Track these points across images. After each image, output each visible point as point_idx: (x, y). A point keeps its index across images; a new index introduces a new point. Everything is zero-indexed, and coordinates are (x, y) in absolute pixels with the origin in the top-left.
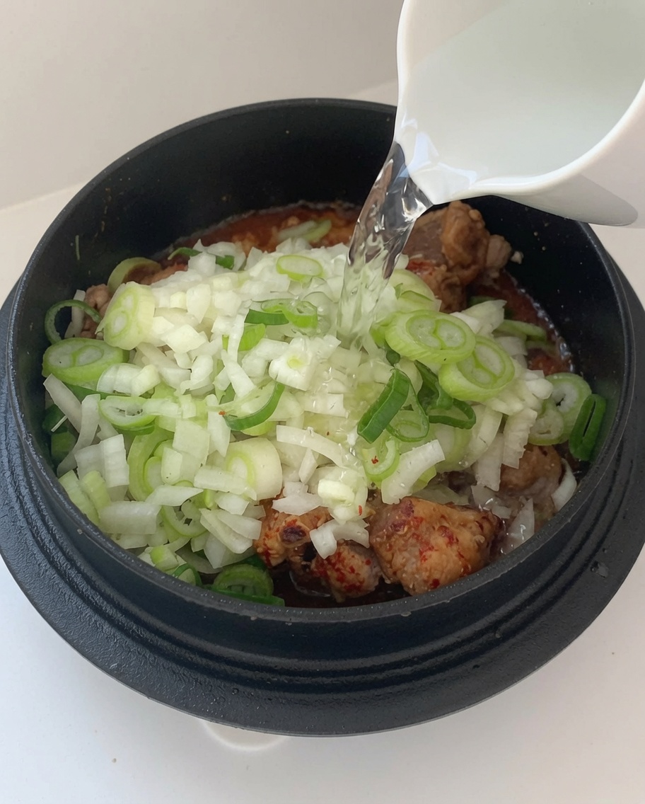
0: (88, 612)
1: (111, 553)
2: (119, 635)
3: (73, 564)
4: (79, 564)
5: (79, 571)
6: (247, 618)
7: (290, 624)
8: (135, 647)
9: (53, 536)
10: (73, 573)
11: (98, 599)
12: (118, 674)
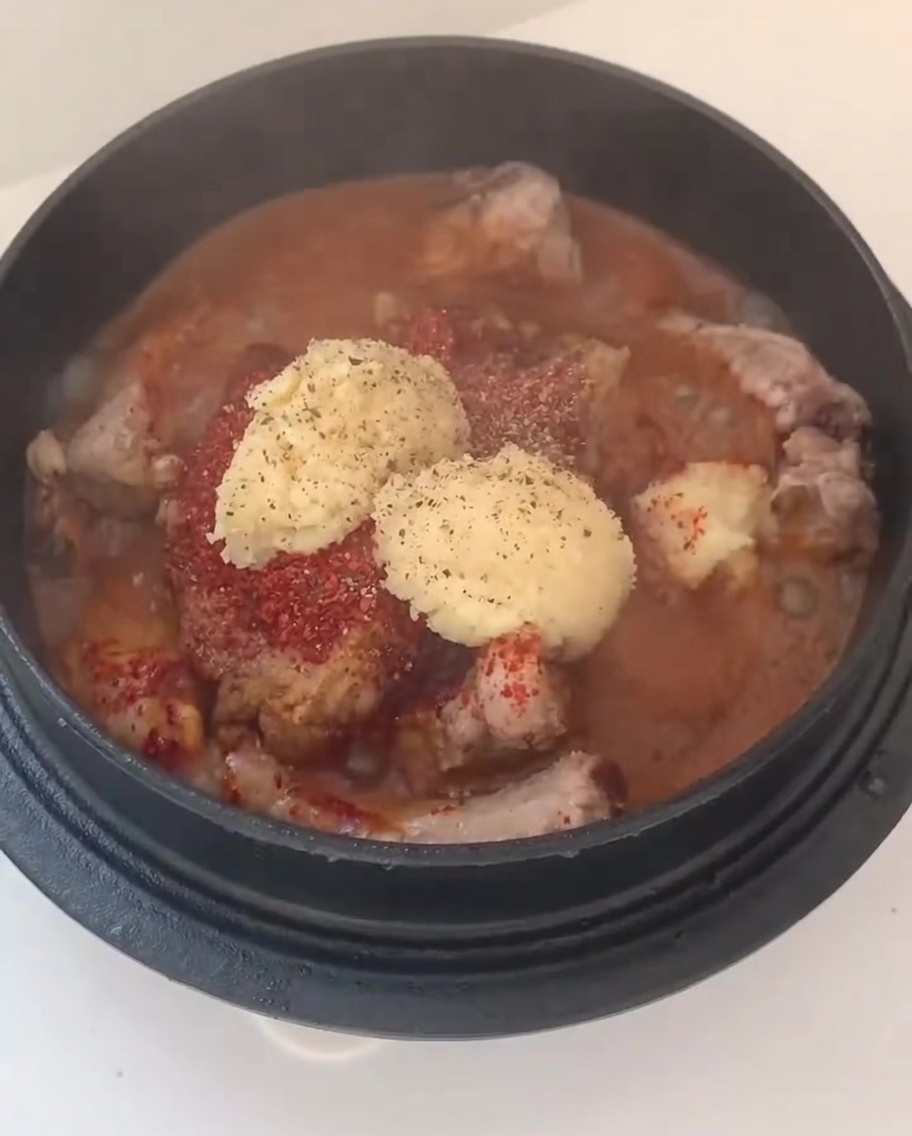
0: (76, 846)
1: (111, 755)
2: (124, 884)
3: (53, 774)
4: (60, 773)
5: (60, 782)
6: (323, 858)
7: (389, 868)
8: (147, 902)
9: (21, 729)
10: (51, 787)
11: (91, 827)
12: (125, 944)
